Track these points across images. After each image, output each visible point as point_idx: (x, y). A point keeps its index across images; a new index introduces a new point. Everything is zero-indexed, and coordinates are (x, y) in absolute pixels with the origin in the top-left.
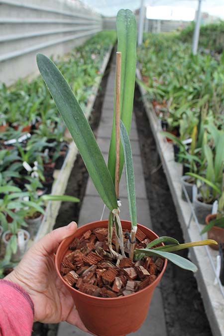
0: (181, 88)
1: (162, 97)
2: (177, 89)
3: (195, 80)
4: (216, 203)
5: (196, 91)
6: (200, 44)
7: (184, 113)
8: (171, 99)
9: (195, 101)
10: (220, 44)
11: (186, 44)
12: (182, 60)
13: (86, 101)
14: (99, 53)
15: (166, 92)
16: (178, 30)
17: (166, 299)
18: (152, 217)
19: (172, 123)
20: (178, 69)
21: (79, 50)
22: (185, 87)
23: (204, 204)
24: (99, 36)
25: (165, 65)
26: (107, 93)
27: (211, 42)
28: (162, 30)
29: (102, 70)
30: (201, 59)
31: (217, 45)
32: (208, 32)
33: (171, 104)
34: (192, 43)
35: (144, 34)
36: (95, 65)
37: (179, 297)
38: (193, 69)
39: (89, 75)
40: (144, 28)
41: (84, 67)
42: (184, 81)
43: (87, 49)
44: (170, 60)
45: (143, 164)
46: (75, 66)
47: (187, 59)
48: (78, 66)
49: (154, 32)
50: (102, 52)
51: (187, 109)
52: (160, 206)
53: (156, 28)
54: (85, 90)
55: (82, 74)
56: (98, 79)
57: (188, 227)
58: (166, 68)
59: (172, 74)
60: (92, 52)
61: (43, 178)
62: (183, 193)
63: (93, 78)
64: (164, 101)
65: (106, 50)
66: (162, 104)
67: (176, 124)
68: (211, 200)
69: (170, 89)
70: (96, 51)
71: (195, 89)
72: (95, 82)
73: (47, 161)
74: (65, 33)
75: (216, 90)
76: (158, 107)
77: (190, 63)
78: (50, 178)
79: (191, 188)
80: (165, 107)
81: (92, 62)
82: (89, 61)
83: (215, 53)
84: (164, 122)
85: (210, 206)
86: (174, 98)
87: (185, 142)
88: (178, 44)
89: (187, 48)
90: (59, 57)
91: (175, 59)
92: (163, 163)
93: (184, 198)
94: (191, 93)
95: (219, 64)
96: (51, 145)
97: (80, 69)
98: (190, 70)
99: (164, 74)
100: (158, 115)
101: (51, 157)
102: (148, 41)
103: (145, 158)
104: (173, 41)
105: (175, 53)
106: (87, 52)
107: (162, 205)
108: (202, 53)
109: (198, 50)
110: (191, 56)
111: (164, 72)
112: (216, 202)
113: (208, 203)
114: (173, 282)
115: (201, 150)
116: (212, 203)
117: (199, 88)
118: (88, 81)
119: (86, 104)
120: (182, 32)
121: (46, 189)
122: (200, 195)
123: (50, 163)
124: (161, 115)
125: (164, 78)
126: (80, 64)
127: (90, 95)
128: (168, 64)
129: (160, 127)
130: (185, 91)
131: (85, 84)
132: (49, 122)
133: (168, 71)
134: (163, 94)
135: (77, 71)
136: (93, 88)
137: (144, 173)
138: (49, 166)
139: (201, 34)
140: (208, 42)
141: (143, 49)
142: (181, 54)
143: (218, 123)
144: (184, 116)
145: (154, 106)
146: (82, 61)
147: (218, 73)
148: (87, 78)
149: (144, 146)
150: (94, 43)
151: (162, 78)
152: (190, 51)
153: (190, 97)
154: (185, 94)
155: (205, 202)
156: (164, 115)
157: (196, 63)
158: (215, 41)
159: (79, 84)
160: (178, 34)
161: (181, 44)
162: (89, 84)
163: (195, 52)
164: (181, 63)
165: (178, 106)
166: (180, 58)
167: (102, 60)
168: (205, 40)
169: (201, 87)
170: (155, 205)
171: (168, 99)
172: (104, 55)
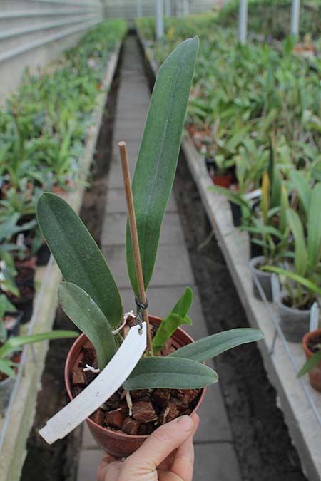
0: (231, 103)
1: (202, 118)
2: (225, 106)
3: (251, 86)
4: (314, 307)
5: (254, 105)
6: (250, 28)
7: (241, 144)
8: (218, 122)
9: (254, 120)
10: (278, 25)
11: (229, 30)
12: (225, 56)
13: (83, 137)
14: (100, 56)
15: (208, 111)
16: (214, 10)
17: (245, 460)
18: (205, 314)
19: (223, 163)
20: (221, 70)
21: (69, 54)
22: (238, 101)
23: (294, 311)
24: (99, 29)
25: (201, 65)
26: (119, 116)
27: (265, 24)
28: (191, 11)
29: (107, 82)
30: (253, 50)
31: (275, 27)
32: (260, 8)
33: (219, 130)
34: (237, 26)
35: (165, 21)
36: (95, 75)
37: (264, 450)
38: (245, 69)
39: (86, 94)
40: (164, 11)
41: (77, 82)
42: (234, 89)
43: (82, 51)
44: (208, 57)
45: (183, 225)
46: (63, 80)
47: (233, 53)
48: (68, 80)
49: (179, 15)
50: (105, 53)
51: (244, 137)
52: (217, 292)
53: (182, 10)
54: (81, 120)
55: (75, 94)
56: (101, 99)
57: (272, 353)
58: (203, 71)
59: (212, 79)
60: (90, 55)
61: (15, 292)
62: (255, 288)
63: (93, 98)
64: (206, 125)
65: (111, 50)
66: (202, 130)
67: (229, 164)
68: (305, 300)
69: (214, 105)
70: (96, 54)
71: (252, 101)
72: (96, 104)
73: (22, 256)
74: (47, 30)
75: (284, 100)
76: (198, 136)
77: (237, 58)
78: (28, 289)
79: (269, 279)
80: (208, 135)
81: (90, 71)
82: (84, 71)
83: (273, 38)
84: (210, 161)
85: (305, 313)
86: (222, 120)
87: (248, 197)
88: (216, 31)
89: (231, 36)
90: (39, 68)
91: (214, 54)
92: (215, 231)
93: (257, 295)
94: (246, 109)
95: (281, 56)
96: (27, 227)
97: (71, 84)
98: (240, 70)
99: (202, 81)
100: (198, 149)
101: (29, 246)
102: (171, 32)
103: (185, 213)
104: (209, 27)
105: (214, 45)
106: (81, 56)
107: (220, 289)
108: (255, 41)
109: (248, 37)
110: (239, 47)
111: (201, 77)
112: (315, 305)
113: (301, 308)
114: (252, 423)
115: (279, 212)
116: (307, 307)
117: (258, 100)
118: (86, 104)
119: (83, 142)
120: (221, 13)
121: (22, 313)
122: (285, 293)
123: (26, 260)
124: (204, 150)
125: (202, 86)
126: (72, 77)
127: (89, 127)
128: (206, 63)
129: (204, 169)
130: (238, 107)
131: (81, 109)
132: (23, 182)
133: (207, 75)
134: (203, 114)
135: (67, 88)
136: (94, 114)
137: (187, 240)
138: (26, 264)
139: (250, 13)
140: (261, 23)
141: (165, 43)
142: (223, 46)
143: (298, 156)
144: (242, 150)
145: (191, 134)
146: (75, 71)
147: (283, 70)
148: (83, 97)
149: (181, 194)
150: (92, 41)
151: (198, 86)
152: (236, 41)
153: (247, 115)
154: (237, 111)
155: (295, 305)
156: (208, 149)
157: (247, 58)
158: (270, 21)
159: (70, 111)
160: (215, 15)
161: (220, 30)
162: (87, 109)
163: (243, 41)
164: (225, 60)
165: (229, 133)
166: (222, 52)
167: (105, 65)
168: (255, 20)
169: (260, 97)
170: (209, 291)
171: (212, 122)
172: (109, 59)
